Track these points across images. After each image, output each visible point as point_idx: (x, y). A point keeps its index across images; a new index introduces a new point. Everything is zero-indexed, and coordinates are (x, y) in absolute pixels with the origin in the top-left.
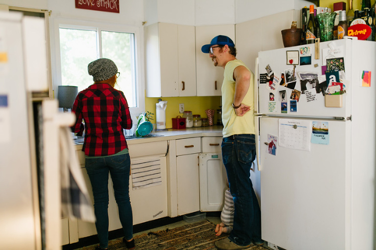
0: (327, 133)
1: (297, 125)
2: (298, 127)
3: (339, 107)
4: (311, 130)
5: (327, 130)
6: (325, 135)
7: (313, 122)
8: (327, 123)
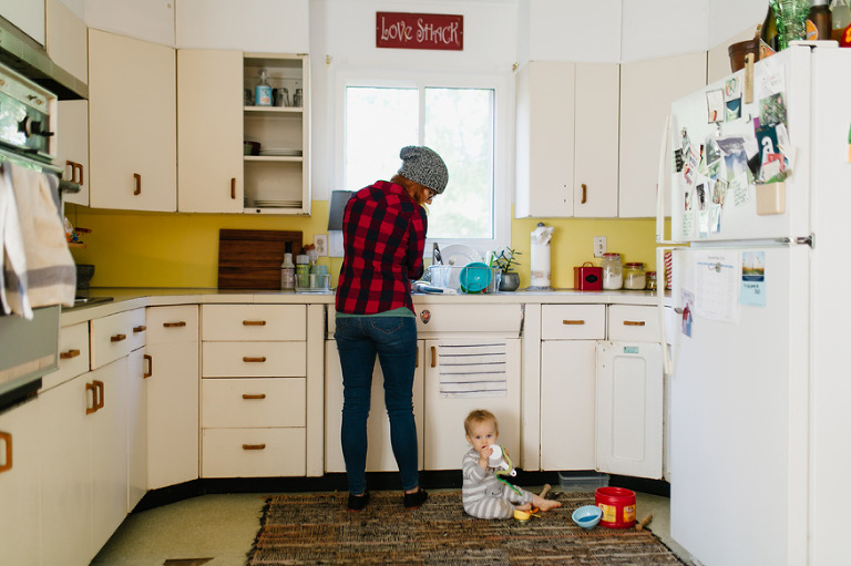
0: (762, 279)
1: (722, 263)
2: (722, 268)
3: (775, 213)
4: (740, 275)
5: (762, 272)
6: (759, 283)
7: (744, 254)
8: (763, 253)
